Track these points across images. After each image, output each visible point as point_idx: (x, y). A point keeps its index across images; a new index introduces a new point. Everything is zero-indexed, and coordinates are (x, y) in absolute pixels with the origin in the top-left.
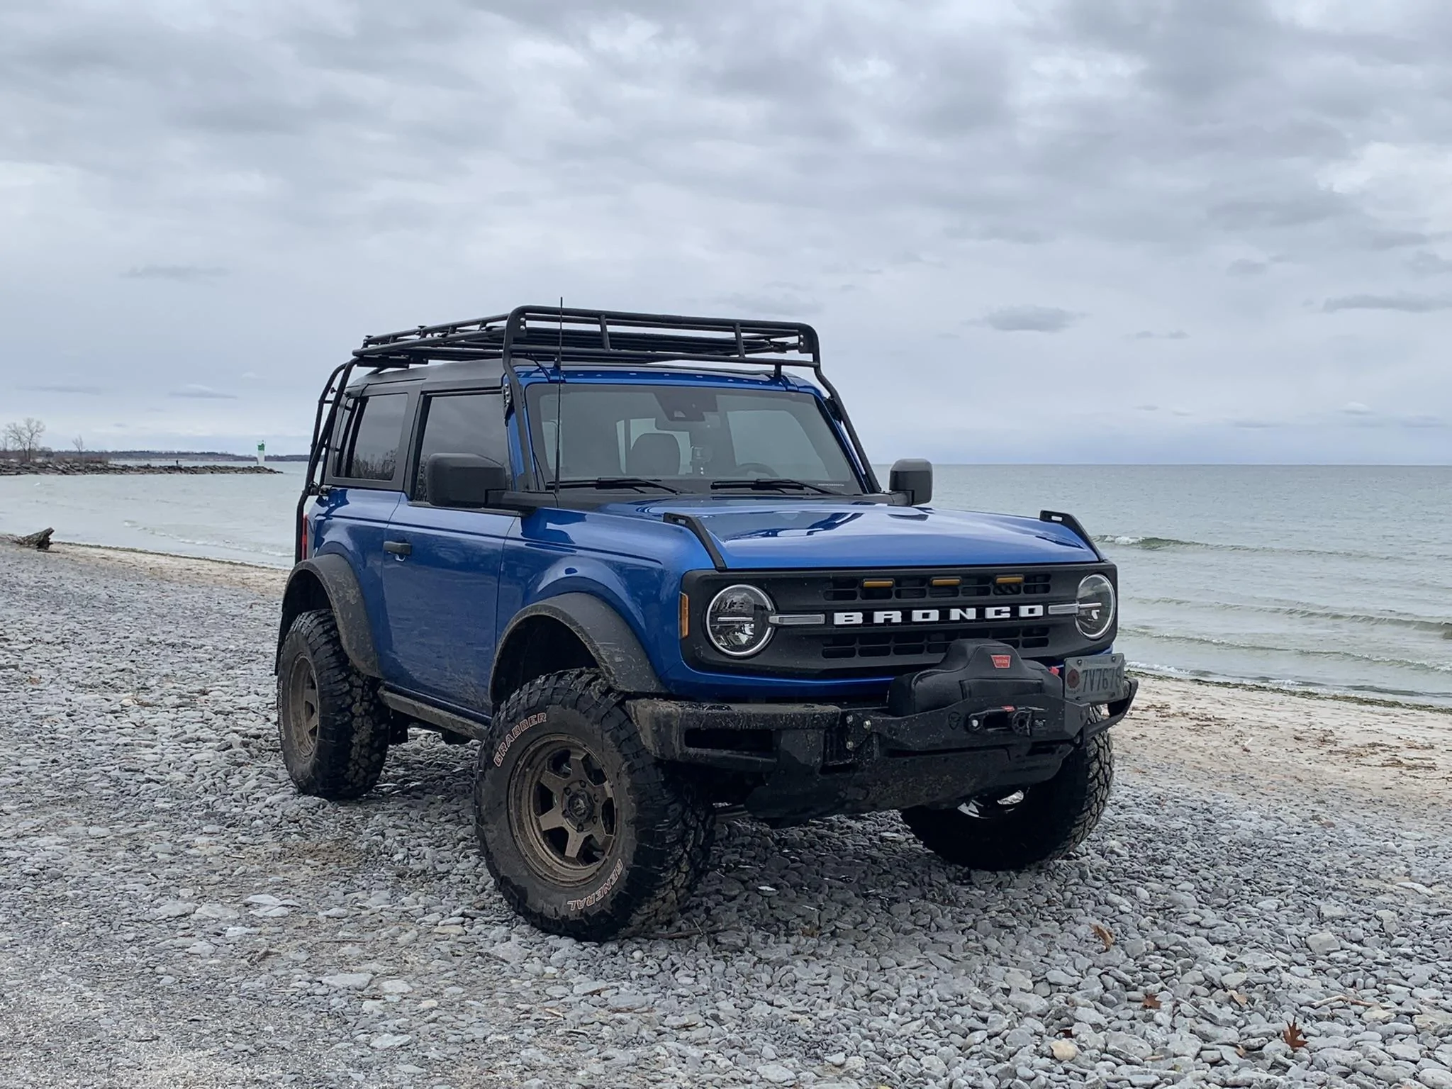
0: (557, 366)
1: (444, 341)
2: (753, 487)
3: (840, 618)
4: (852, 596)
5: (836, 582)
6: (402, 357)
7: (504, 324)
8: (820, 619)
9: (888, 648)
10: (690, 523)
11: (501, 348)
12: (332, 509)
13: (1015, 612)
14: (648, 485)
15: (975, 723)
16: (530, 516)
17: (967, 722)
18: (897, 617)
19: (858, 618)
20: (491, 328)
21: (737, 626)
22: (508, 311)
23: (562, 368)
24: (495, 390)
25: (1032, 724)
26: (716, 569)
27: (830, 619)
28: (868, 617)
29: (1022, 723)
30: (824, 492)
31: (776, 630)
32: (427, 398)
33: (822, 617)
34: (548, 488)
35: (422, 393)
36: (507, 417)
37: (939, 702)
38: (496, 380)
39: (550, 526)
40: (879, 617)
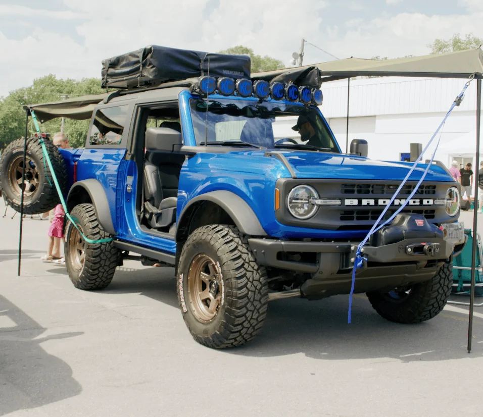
3: (348, 202)
4: (353, 192)
8: (338, 202)
9: (368, 217)
13: (421, 202)
15: (409, 250)
17: (406, 250)
18: (372, 202)
19: (355, 202)
21: (300, 205)
25: (434, 251)
26: (292, 177)
27: (343, 202)
28: (360, 202)
29: (430, 250)
31: (319, 207)
32: (138, 107)
35: (136, 104)
37: (393, 240)
40: (364, 202)
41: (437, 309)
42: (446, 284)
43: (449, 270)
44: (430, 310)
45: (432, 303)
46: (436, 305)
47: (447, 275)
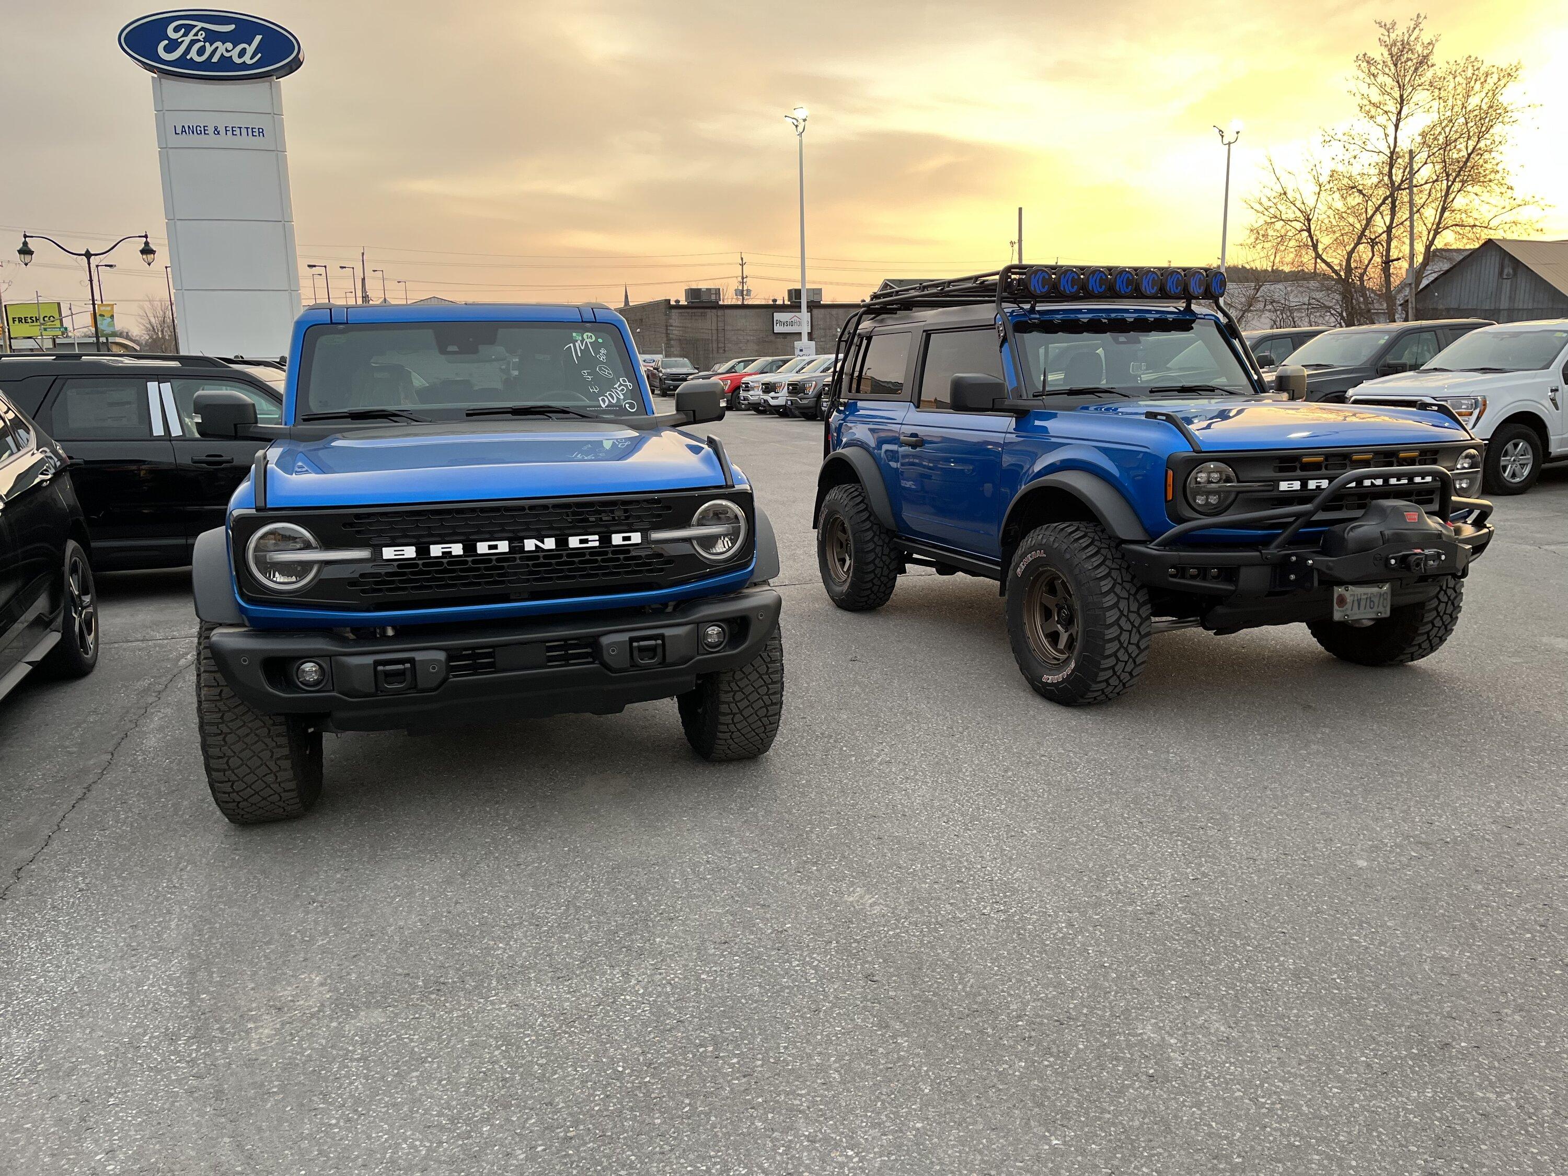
0: (1033, 308)
1: (942, 293)
2: (1179, 391)
3: (1284, 486)
4: (1293, 469)
5: (1282, 459)
6: (894, 306)
7: (997, 277)
8: (1268, 487)
10: (1169, 418)
11: (994, 296)
12: (847, 416)
13: (1411, 478)
14: (1106, 391)
15: (1393, 561)
16: (1022, 416)
17: (1387, 560)
18: (1324, 484)
20: (984, 281)
22: (1000, 267)
23: (1037, 309)
24: (991, 327)
25: (1425, 565)
26: (1194, 451)
27: (1277, 486)
28: (1304, 485)
29: (1418, 565)
30: (1231, 393)
32: (928, 334)
34: (1034, 396)
35: (924, 331)
36: (1001, 346)
37: (1365, 546)
38: (990, 319)
39: (1037, 423)
40: (1312, 484)
41: (1442, 631)
42: (1448, 611)
43: (1456, 592)
44: (1428, 633)
45: (1430, 619)
46: (1438, 623)
47: (1452, 598)
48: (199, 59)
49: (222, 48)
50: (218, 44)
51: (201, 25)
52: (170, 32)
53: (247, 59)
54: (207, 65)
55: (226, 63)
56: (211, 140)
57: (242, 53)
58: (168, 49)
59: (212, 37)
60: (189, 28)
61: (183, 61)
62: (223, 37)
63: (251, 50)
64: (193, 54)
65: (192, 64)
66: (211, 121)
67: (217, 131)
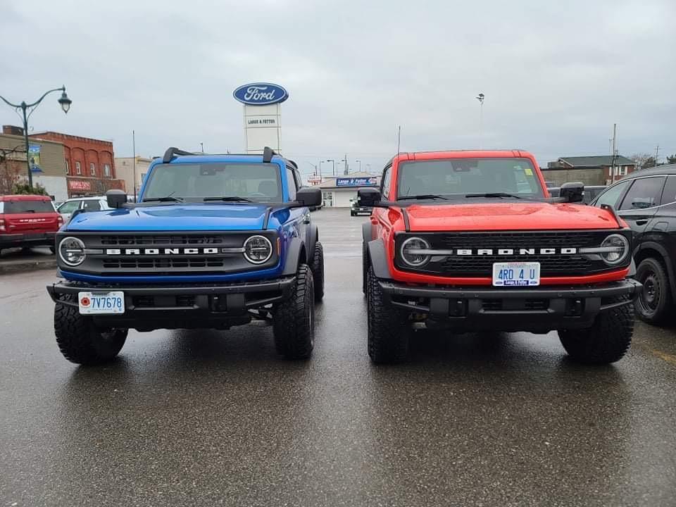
5: (109, 236)
33: (102, 251)
48: (256, 99)
49: (263, 95)
50: (262, 94)
51: (257, 88)
52: (248, 91)
53: (270, 98)
54: (259, 101)
55: (264, 99)
56: (259, 125)
57: (269, 96)
58: (248, 97)
59: (260, 91)
60: (254, 89)
61: (252, 100)
62: (263, 91)
63: (271, 95)
64: (254, 97)
65: (254, 101)
66: (259, 118)
67: (261, 122)
